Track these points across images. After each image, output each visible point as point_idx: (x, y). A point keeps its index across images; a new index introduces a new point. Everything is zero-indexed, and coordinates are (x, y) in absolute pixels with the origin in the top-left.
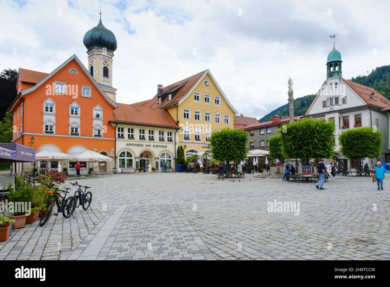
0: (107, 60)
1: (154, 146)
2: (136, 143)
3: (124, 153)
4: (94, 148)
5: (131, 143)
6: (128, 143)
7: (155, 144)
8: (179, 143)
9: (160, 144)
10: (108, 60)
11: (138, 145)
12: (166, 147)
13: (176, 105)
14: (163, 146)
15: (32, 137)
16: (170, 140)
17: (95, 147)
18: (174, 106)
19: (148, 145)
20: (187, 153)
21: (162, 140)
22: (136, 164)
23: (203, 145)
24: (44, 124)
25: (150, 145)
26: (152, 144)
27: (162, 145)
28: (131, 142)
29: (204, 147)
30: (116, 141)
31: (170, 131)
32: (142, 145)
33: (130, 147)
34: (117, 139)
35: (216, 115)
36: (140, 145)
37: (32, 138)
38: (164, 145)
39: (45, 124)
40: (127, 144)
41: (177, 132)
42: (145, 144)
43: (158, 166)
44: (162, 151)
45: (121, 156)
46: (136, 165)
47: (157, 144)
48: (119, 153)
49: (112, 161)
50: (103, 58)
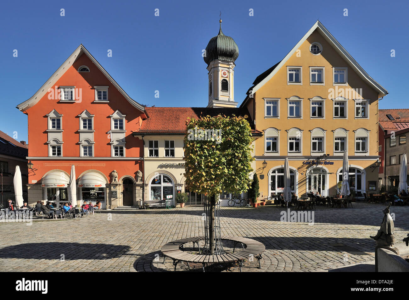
0: (225, 71)
6: (163, 163)
8: (255, 159)
10: (228, 71)
11: (179, 166)
17: (114, 171)
23: (306, 160)
28: (169, 161)
30: (145, 161)
33: (168, 169)
35: (337, 103)
40: (163, 166)
45: (153, 182)
46: (176, 196)
48: (150, 178)
49: (139, 190)
50: (221, 71)
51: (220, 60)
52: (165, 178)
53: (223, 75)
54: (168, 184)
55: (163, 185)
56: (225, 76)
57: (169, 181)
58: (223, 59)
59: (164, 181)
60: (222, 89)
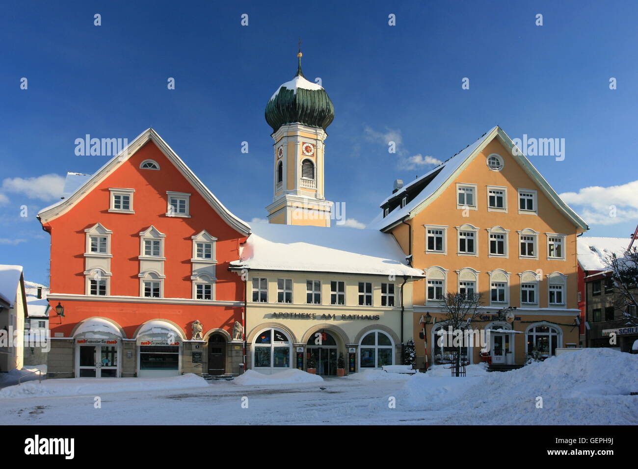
0: (310, 145)
2: (298, 312)
3: (267, 334)
4: (194, 324)
5: (284, 311)
6: (277, 311)
7: (348, 313)
9: (360, 313)
10: (313, 145)
11: (301, 316)
12: (376, 318)
13: (406, 219)
14: (367, 318)
16: (389, 303)
17: (198, 321)
18: (401, 222)
19: (329, 315)
22: (298, 358)
25: (334, 315)
26: (339, 314)
27: (364, 313)
28: (284, 308)
30: (247, 308)
32: (314, 317)
33: (281, 321)
34: (248, 304)
36: (308, 317)
38: (372, 314)
40: (275, 316)
42: (319, 313)
43: (354, 362)
44: (366, 328)
45: (259, 340)
46: (296, 362)
47: (352, 313)
48: (254, 334)
52: (277, 335)
53: (305, 152)
54: (283, 344)
56: (309, 154)
57: (283, 339)
59: (276, 339)
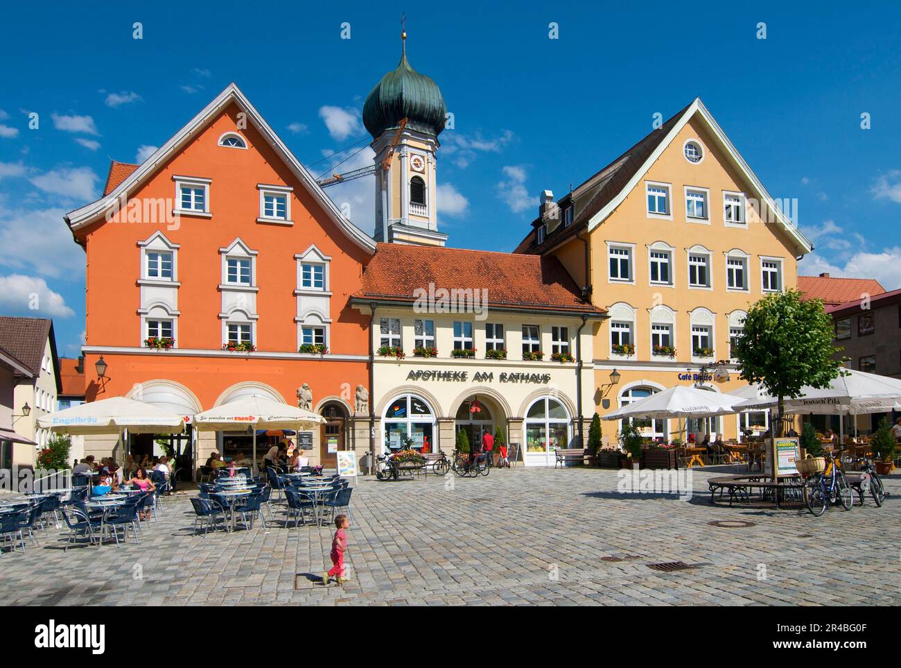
1: (503, 377)
2: (443, 369)
3: (401, 404)
4: (301, 389)
5: (424, 368)
6: (416, 368)
7: (509, 371)
8: (593, 365)
9: (525, 371)
10: (423, 157)
11: (447, 376)
12: (546, 378)
13: (581, 233)
14: (535, 379)
15: (102, 358)
16: (561, 356)
17: (306, 385)
19: (485, 374)
20: (625, 399)
21: (531, 353)
23: (683, 370)
24: (142, 316)
25: (491, 374)
26: (497, 372)
27: (531, 372)
28: (425, 365)
29: (686, 377)
30: (374, 364)
31: (560, 322)
32: (463, 376)
33: (420, 382)
34: (375, 358)
35: (731, 261)
36: (456, 375)
37: (101, 363)
38: (541, 372)
39: (146, 316)
40: (412, 376)
41: (584, 324)
42: (471, 372)
44: (533, 393)
47: (516, 371)
48: (384, 404)
49: (362, 431)
50: (409, 155)
51: (408, 130)
52: (415, 404)
53: (414, 166)
54: (423, 418)
55: (412, 418)
56: (419, 170)
57: (423, 411)
58: (415, 129)
59: (414, 411)
60: (412, 200)
